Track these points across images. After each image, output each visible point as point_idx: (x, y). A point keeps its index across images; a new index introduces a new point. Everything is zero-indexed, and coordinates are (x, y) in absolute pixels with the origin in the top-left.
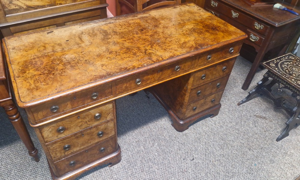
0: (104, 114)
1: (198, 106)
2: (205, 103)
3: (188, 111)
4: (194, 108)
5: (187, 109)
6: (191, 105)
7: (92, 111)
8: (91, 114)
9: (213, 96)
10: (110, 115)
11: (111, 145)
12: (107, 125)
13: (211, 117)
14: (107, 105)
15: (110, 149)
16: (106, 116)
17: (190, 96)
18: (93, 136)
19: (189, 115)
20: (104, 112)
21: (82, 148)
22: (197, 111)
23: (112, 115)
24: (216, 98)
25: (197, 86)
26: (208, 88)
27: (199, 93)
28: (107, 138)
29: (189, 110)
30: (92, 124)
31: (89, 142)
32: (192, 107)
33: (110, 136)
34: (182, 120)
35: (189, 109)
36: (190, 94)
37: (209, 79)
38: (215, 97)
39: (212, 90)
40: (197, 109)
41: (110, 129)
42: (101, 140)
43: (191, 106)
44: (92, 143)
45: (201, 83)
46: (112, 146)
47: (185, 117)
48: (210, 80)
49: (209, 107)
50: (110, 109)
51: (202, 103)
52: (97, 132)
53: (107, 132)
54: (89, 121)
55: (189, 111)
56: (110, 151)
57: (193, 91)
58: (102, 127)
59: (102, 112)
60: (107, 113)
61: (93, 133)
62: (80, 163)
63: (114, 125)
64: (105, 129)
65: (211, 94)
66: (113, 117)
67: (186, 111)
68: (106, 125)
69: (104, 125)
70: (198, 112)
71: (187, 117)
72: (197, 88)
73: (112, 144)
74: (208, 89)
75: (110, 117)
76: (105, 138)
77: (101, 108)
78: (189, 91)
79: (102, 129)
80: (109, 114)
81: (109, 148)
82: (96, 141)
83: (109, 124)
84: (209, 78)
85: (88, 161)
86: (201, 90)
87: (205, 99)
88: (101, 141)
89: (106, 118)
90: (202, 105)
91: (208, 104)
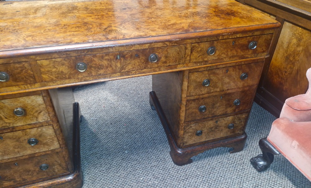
0: (32, 112)
1: (205, 130)
2: (217, 127)
3: (187, 135)
4: (198, 132)
5: (185, 132)
6: (192, 125)
7: (7, 101)
8: (5, 107)
9: (230, 118)
10: (42, 113)
11: (57, 162)
12: (42, 130)
13: (231, 152)
14: (33, 97)
15: (58, 169)
16: (36, 114)
17: (186, 110)
18: (22, 144)
19: (191, 142)
20: (29, 107)
21: (6, 157)
22: (203, 139)
23: (47, 115)
24: (236, 122)
25: (196, 97)
26: (218, 104)
27: (203, 109)
28: (48, 151)
29: (190, 134)
30: (14, 123)
31: (16, 150)
32: (193, 129)
33: (52, 148)
34: (179, 147)
35: (188, 133)
36: (187, 108)
37: (218, 90)
38: (233, 122)
39: (226, 108)
40: (203, 134)
41: (49, 137)
42: (37, 151)
43: (191, 127)
44: (21, 154)
45: (203, 93)
46: (60, 165)
47: (183, 144)
48: (220, 91)
49: (225, 135)
50: (40, 105)
51: (212, 126)
52: (26, 137)
53: (45, 141)
54: (6, 118)
55: (190, 136)
56: (58, 171)
57: (191, 103)
58: (34, 131)
59: (27, 107)
60: (37, 111)
61: (19, 138)
62: (10, 180)
63: (55, 132)
64: (40, 136)
65: (225, 115)
66: (49, 119)
67: (184, 134)
68: (40, 130)
69: (35, 129)
70: (207, 140)
71: (187, 144)
72: (198, 99)
73: (59, 162)
74: (219, 106)
75: (44, 118)
76: (44, 150)
77: (22, 99)
78: (184, 103)
79: (34, 136)
80: (40, 112)
81: (56, 166)
82: (29, 152)
83: (44, 129)
84: (217, 88)
85: (24, 180)
86: (205, 104)
87: (217, 122)
88: (37, 153)
89: (37, 118)
90: (212, 130)
91: (222, 130)
